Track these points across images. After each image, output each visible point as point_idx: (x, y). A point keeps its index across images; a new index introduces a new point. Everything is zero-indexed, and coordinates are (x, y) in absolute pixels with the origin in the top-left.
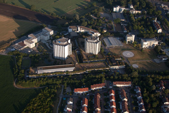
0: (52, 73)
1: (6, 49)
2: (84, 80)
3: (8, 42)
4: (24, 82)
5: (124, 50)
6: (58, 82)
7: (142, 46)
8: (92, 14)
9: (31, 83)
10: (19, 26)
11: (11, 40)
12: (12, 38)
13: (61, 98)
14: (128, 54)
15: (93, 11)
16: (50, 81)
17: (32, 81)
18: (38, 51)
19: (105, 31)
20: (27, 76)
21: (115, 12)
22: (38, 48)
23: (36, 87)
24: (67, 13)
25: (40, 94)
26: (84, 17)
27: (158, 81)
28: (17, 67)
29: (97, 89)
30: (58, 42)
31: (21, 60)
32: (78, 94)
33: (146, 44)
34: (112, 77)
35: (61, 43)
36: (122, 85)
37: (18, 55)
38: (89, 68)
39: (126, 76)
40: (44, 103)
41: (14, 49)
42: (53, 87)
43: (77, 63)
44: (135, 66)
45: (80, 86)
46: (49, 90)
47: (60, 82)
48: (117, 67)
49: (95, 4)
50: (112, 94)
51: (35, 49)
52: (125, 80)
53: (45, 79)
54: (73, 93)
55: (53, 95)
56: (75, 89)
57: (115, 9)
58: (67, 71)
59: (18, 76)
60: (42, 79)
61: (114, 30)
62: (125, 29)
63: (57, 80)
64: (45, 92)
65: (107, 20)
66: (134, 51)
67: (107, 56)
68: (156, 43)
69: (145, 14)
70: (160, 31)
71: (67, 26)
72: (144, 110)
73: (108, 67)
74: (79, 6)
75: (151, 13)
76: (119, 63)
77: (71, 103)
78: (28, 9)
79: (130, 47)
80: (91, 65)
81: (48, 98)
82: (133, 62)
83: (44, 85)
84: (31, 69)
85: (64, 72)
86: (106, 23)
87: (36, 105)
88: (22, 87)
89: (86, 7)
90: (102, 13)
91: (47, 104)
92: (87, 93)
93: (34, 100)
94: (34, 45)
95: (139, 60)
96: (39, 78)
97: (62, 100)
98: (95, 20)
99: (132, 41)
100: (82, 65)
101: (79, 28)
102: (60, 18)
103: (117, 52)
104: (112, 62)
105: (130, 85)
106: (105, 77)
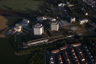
0: (36, 44)
1: (4, 34)
2: (55, 45)
3: (5, 30)
4: (22, 51)
5: (71, 26)
6: (41, 49)
7: (80, 24)
8: (47, 9)
9: (26, 51)
10: (7, 20)
11: (6, 28)
12: (6, 27)
13: (45, 57)
14: (74, 29)
15: (48, 8)
16: (36, 49)
17: (26, 50)
18: (23, 33)
19: (58, 18)
20: (22, 48)
21: (60, 7)
22: (23, 31)
23: (29, 53)
24: (33, 10)
25: (33, 57)
26: (43, 11)
27: (94, 40)
28: (14, 43)
29: (64, 50)
30: (35, 27)
31: (16, 39)
32: (54, 53)
33: (82, 22)
34: (70, 42)
35: (38, 27)
36: (76, 46)
37: (13, 36)
38: (56, 39)
39: (77, 40)
40: (37, 62)
41: (9, 34)
42: (39, 52)
43: (48, 37)
44: (80, 34)
45: (54, 49)
46: (37, 54)
47: (42, 48)
48: (70, 36)
49: (47, 4)
50: (73, 51)
51: (22, 32)
52: (77, 43)
53: (33, 48)
54: (51, 53)
55: (41, 56)
56: (52, 51)
57: (59, 5)
58: (44, 42)
59: (17, 48)
60: (32, 48)
61: (62, 16)
62: (68, 15)
63: (40, 48)
64: (35, 55)
65: (56, 12)
66: (76, 26)
67: (64, 31)
68: (87, 21)
69: (76, 6)
70: (87, 14)
71: (36, 17)
72: (92, 57)
73: (66, 37)
74: (39, 5)
75: (79, 5)
76: (71, 34)
77: (52, 59)
78: (10, 10)
79: (74, 25)
80: (56, 37)
81: (38, 58)
82: (78, 32)
83: (34, 51)
84: (24, 44)
85: (43, 42)
86: (56, 13)
87: (33, 63)
88: (21, 54)
89: (43, 6)
90: (53, 8)
91: (39, 62)
92: (59, 52)
93: (30, 60)
94: (21, 30)
95: (80, 31)
96: (30, 48)
97: (46, 58)
98: (50, 12)
99: (74, 21)
100: (51, 37)
101: (43, 17)
102: (30, 13)
103: (68, 28)
104: (67, 34)
105: (80, 45)
106: (66, 42)
